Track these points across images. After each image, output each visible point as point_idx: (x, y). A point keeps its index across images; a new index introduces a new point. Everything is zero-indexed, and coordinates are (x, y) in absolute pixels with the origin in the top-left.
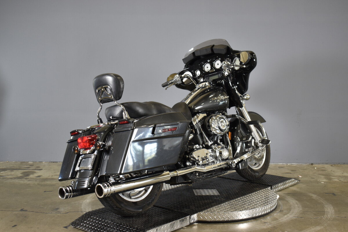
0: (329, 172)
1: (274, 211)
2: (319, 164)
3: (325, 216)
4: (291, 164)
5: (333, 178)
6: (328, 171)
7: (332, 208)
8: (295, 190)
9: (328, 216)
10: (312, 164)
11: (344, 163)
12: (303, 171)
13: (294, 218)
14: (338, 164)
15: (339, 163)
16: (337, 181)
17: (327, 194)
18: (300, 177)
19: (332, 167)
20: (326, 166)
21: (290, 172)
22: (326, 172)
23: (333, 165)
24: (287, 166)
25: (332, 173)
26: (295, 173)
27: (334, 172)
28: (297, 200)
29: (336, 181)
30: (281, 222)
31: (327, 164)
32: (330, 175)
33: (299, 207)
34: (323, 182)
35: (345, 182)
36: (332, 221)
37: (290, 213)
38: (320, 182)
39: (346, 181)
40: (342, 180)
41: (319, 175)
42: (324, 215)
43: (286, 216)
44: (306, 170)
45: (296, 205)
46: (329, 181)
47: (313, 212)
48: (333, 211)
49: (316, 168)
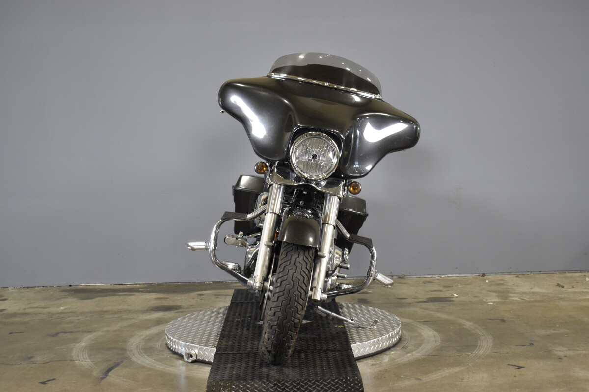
0: (509, 287)
1: (392, 349)
2: (496, 274)
3: (474, 353)
4: (446, 276)
5: (512, 295)
6: (508, 285)
7: (491, 340)
8: (438, 317)
9: (480, 352)
10: (484, 275)
11: (540, 272)
12: (464, 286)
13: (422, 357)
14: (528, 273)
15: (531, 272)
16: (517, 301)
17: (490, 321)
18: (455, 295)
19: (517, 279)
20: (507, 277)
21: (441, 288)
22: (504, 286)
23: (520, 276)
24: (438, 280)
25: (512, 289)
26: (448, 290)
27: (517, 286)
28: (436, 331)
29: (514, 300)
30: (399, 364)
31: (510, 273)
32: (509, 292)
33: (436, 341)
34: (491, 302)
35: (529, 302)
36: (483, 359)
37: (418, 350)
38: (486, 303)
39: (532, 300)
40: (525, 299)
41: (489, 292)
42: (474, 351)
43: (409, 354)
44: (470, 284)
45: (433, 339)
46: (503, 301)
47: (458, 348)
48: (492, 344)
49: (487, 281)
